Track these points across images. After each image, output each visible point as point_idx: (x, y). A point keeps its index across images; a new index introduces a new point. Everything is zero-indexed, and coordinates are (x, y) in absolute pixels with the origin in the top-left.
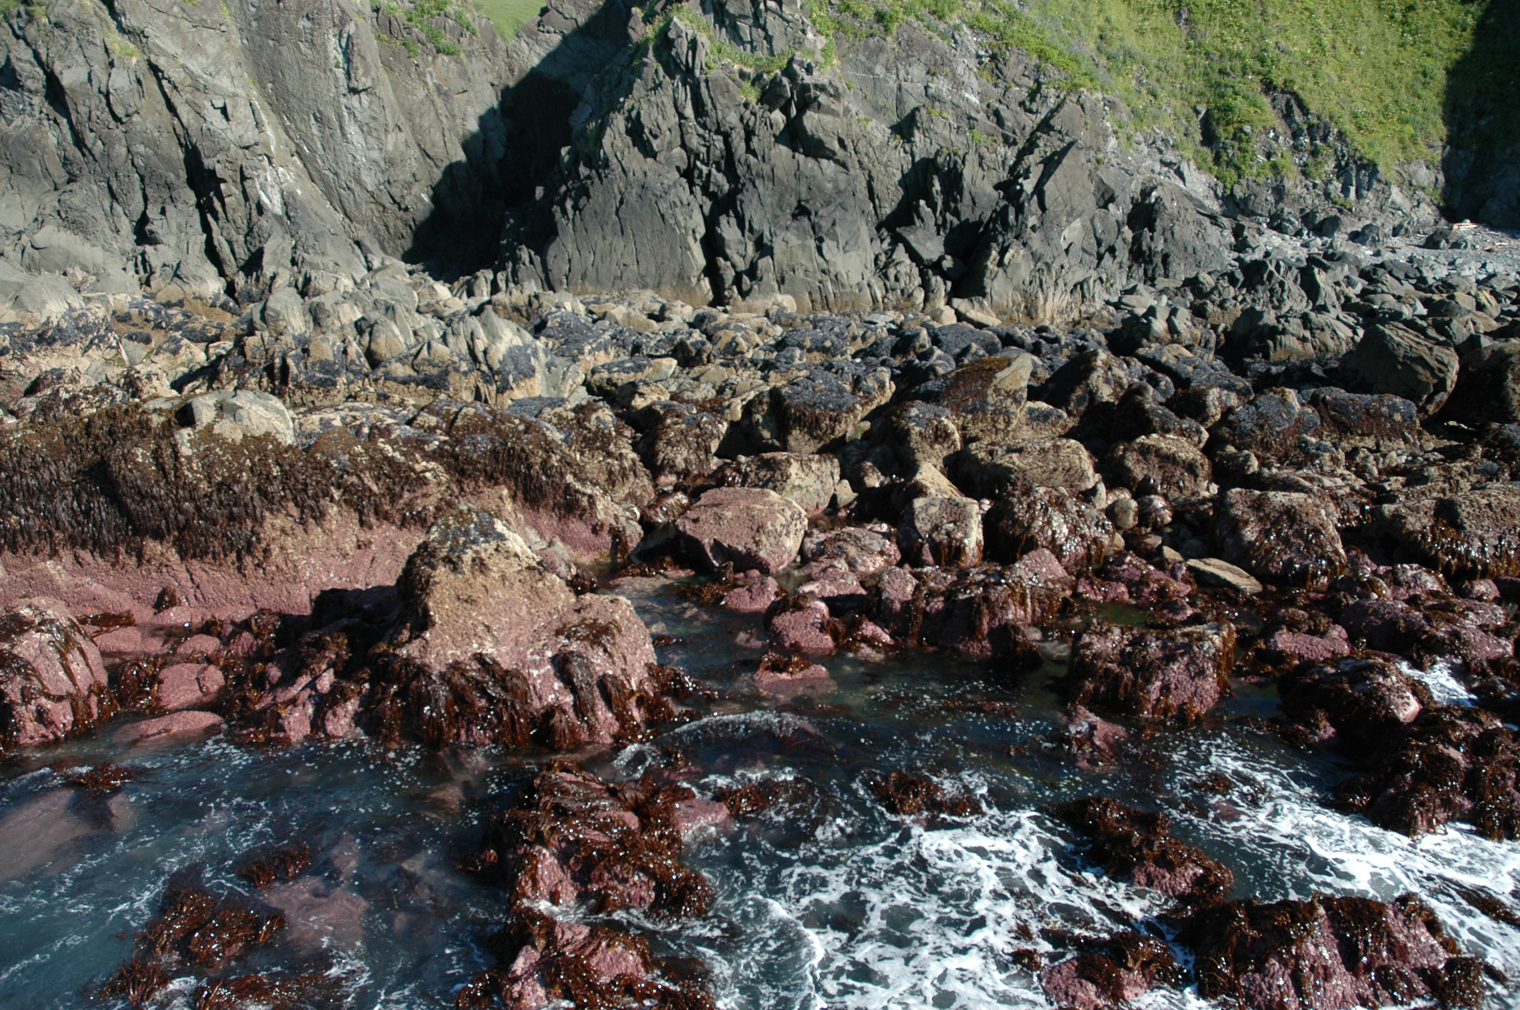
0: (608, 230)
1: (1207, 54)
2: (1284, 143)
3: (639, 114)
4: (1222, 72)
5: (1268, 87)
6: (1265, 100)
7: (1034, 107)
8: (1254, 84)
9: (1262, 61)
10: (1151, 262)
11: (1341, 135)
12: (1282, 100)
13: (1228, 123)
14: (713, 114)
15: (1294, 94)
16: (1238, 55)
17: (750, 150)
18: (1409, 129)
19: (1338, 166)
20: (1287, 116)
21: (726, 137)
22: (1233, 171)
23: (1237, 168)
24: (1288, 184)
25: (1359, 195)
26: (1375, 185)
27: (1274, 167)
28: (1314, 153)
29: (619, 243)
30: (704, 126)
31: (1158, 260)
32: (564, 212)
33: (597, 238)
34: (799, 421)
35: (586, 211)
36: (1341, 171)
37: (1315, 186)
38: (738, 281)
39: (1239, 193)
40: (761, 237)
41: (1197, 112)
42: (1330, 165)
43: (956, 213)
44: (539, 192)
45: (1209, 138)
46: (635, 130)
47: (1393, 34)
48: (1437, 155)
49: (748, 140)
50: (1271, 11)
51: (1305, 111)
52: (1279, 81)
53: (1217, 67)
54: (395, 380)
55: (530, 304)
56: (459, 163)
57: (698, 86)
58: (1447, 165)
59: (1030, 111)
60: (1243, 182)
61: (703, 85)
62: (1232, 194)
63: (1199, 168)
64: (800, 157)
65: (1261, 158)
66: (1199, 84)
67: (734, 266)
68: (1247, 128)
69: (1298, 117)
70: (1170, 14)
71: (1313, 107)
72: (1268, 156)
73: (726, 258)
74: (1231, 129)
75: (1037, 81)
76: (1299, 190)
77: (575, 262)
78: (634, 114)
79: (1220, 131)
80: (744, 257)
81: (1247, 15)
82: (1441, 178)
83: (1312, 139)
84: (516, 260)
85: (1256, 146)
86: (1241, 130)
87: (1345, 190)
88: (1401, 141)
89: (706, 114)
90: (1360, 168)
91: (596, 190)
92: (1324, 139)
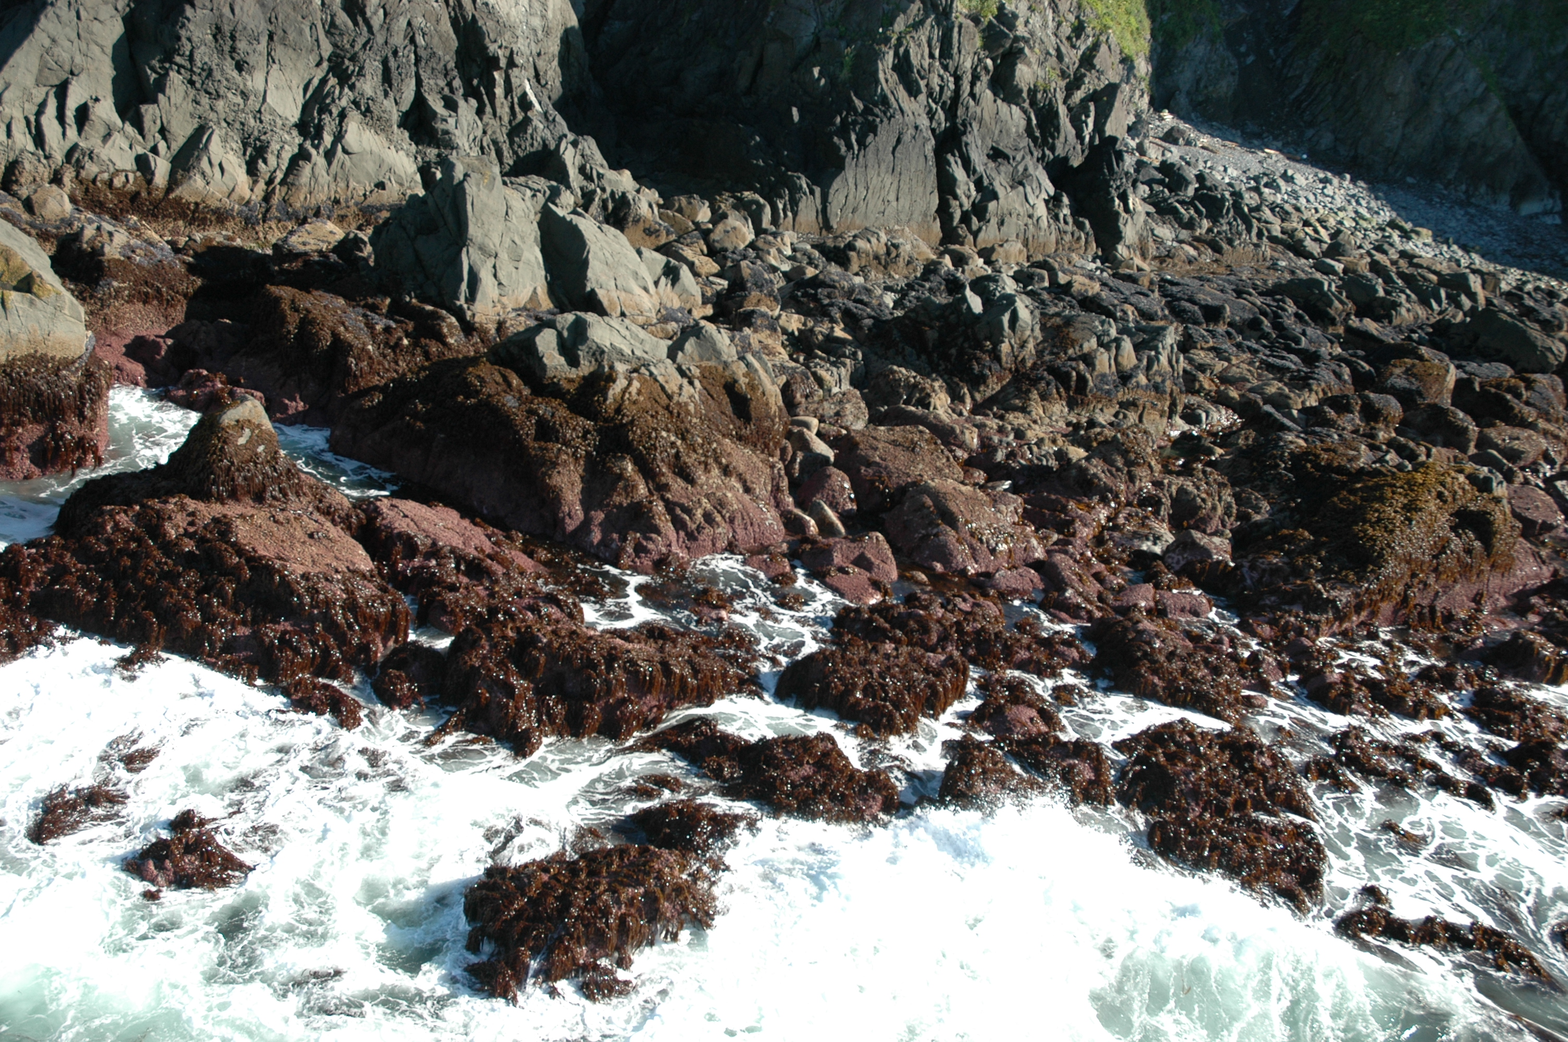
0: (883, 167)
3: (907, 52)
7: (1078, 43)
14: (956, 57)
17: (972, 95)
18: (1133, 21)
21: (958, 79)
29: (888, 179)
30: (946, 68)
32: (849, 146)
33: (872, 173)
35: (871, 149)
38: (965, 219)
40: (981, 177)
44: (796, 113)
46: (903, 67)
49: (973, 84)
57: (951, 30)
59: (1075, 47)
61: (956, 30)
64: (999, 101)
67: (961, 206)
73: (956, 197)
75: (1077, 17)
77: (851, 197)
78: (902, 50)
80: (969, 197)
84: (795, 190)
88: (1132, 33)
89: (950, 56)
91: (882, 129)
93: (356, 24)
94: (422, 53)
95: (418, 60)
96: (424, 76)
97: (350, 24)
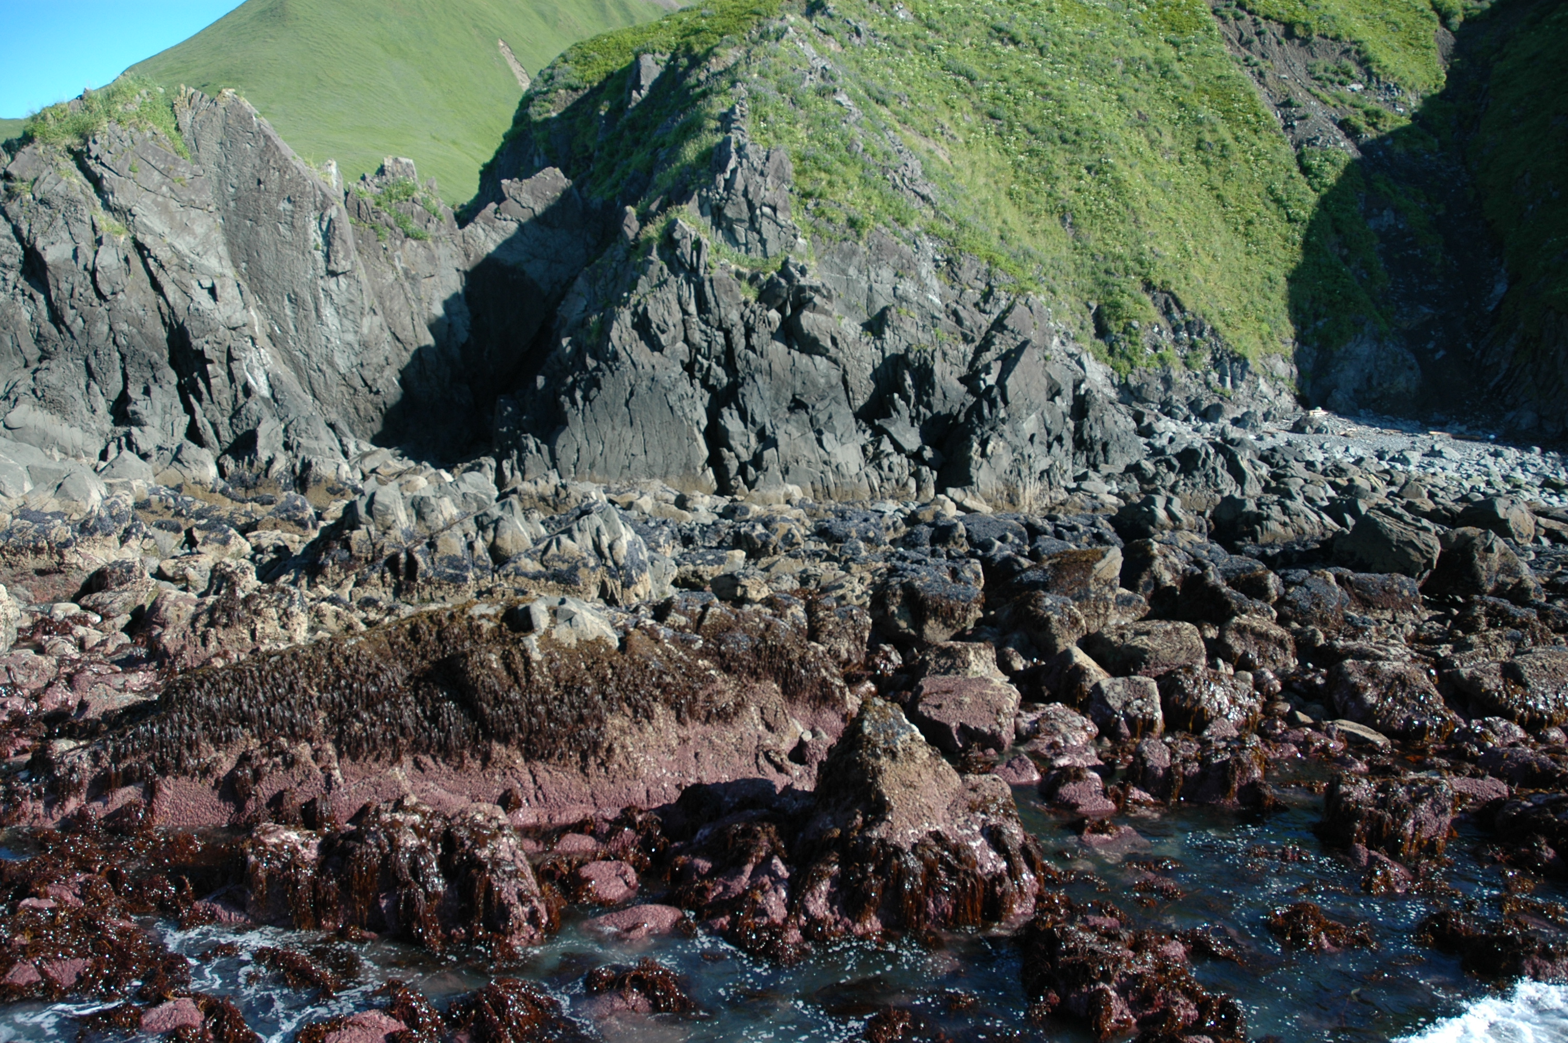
0: (617, 421)
1: (1093, 255)
2: (1167, 337)
3: (645, 309)
4: (1107, 272)
5: (1149, 287)
6: (1147, 298)
7: (988, 308)
8: (1134, 284)
9: (1141, 263)
10: (1092, 449)
11: (1214, 331)
12: (1161, 298)
13: (1118, 319)
14: (716, 311)
15: (1170, 293)
16: (1120, 257)
17: (749, 346)
18: (1265, 327)
19: (1214, 358)
20: (1167, 312)
21: (727, 333)
22: (1126, 362)
23: (1130, 359)
24: (1174, 374)
25: (1234, 386)
26: (1247, 376)
27: (1161, 358)
28: (1193, 346)
29: (628, 433)
30: (707, 323)
31: (1098, 447)
32: (574, 402)
33: (606, 428)
34: (935, 612)
35: (597, 402)
36: (1217, 362)
37: (1196, 376)
38: (742, 470)
39: (1133, 382)
40: (763, 429)
41: (1090, 308)
42: (1207, 358)
43: (929, 406)
44: (540, 381)
45: (1102, 332)
46: (642, 325)
47: (1239, 243)
48: (1289, 350)
49: (748, 336)
50: (1142, 219)
51: (1182, 309)
52: (1157, 282)
53: (1103, 267)
54: (525, 575)
55: (557, 494)
56: (427, 347)
57: (702, 285)
58: (1298, 359)
59: (984, 312)
60: (1136, 371)
61: (707, 284)
62: (1127, 383)
63: (1096, 359)
64: (796, 354)
65: (1150, 351)
66: (1088, 282)
67: (738, 457)
68: (1135, 323)
69: (1176, 314)
70: (1056, 217)
71: (1189, 306)
72: (1155, 348)
73: (730, 449)
74: (1121, 323)
75: (988, 284)
76: (1184, 380)
77: (583, 452)
78: (640, 309)
79: (1112, 325)
80: (747, 448)
81: (1123, 222)
82: (1295, 370)
83: (1190, 334)
84: (522, 449)
85: (1144, 339)
86: (1130, 325)
87: (1222, 380)
88: (1261, 337)
89: (709, 311)
90: (1234, 360)
91: (607, 382)
92: (1200, 334)
93: (60, 332)
94: (124, 351)
95: (123, 358)
96: (130, 371)
97: (54, 331)
